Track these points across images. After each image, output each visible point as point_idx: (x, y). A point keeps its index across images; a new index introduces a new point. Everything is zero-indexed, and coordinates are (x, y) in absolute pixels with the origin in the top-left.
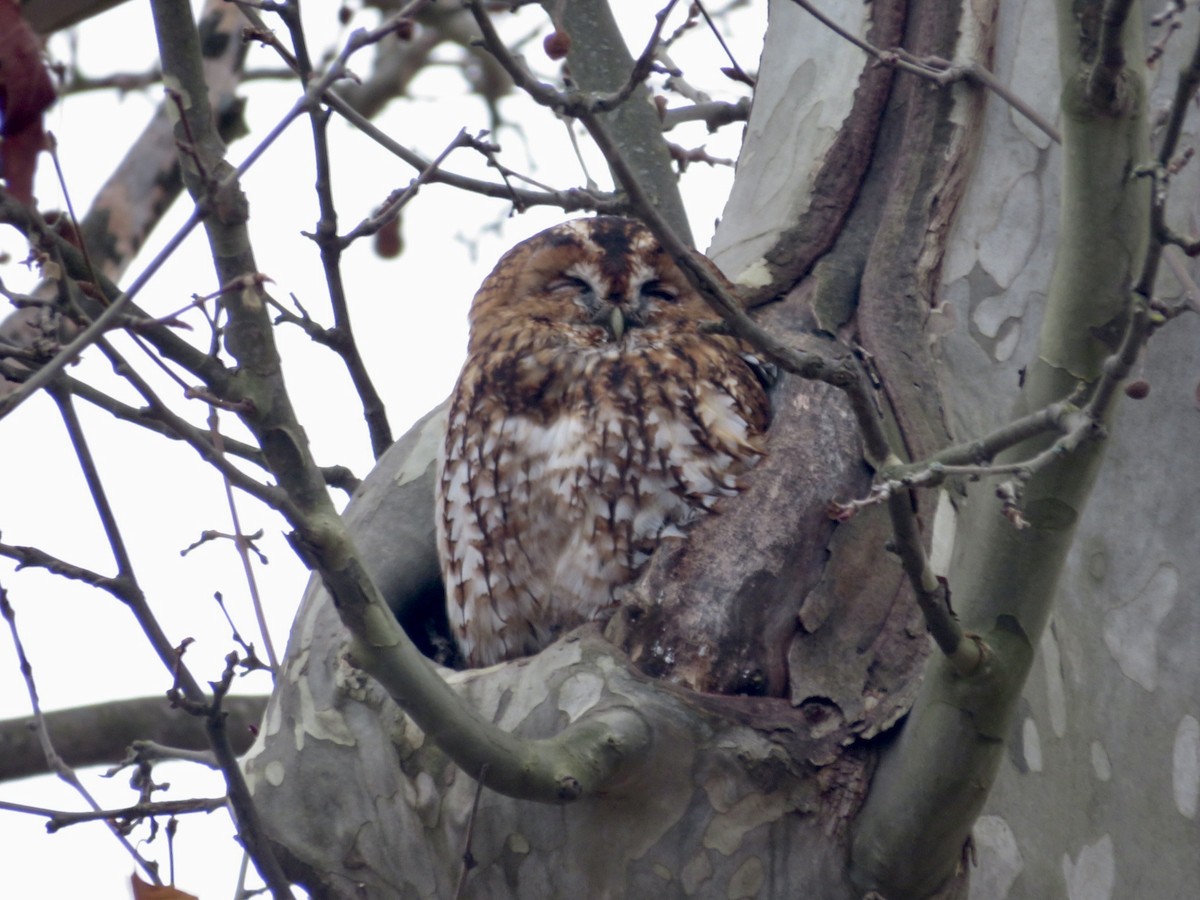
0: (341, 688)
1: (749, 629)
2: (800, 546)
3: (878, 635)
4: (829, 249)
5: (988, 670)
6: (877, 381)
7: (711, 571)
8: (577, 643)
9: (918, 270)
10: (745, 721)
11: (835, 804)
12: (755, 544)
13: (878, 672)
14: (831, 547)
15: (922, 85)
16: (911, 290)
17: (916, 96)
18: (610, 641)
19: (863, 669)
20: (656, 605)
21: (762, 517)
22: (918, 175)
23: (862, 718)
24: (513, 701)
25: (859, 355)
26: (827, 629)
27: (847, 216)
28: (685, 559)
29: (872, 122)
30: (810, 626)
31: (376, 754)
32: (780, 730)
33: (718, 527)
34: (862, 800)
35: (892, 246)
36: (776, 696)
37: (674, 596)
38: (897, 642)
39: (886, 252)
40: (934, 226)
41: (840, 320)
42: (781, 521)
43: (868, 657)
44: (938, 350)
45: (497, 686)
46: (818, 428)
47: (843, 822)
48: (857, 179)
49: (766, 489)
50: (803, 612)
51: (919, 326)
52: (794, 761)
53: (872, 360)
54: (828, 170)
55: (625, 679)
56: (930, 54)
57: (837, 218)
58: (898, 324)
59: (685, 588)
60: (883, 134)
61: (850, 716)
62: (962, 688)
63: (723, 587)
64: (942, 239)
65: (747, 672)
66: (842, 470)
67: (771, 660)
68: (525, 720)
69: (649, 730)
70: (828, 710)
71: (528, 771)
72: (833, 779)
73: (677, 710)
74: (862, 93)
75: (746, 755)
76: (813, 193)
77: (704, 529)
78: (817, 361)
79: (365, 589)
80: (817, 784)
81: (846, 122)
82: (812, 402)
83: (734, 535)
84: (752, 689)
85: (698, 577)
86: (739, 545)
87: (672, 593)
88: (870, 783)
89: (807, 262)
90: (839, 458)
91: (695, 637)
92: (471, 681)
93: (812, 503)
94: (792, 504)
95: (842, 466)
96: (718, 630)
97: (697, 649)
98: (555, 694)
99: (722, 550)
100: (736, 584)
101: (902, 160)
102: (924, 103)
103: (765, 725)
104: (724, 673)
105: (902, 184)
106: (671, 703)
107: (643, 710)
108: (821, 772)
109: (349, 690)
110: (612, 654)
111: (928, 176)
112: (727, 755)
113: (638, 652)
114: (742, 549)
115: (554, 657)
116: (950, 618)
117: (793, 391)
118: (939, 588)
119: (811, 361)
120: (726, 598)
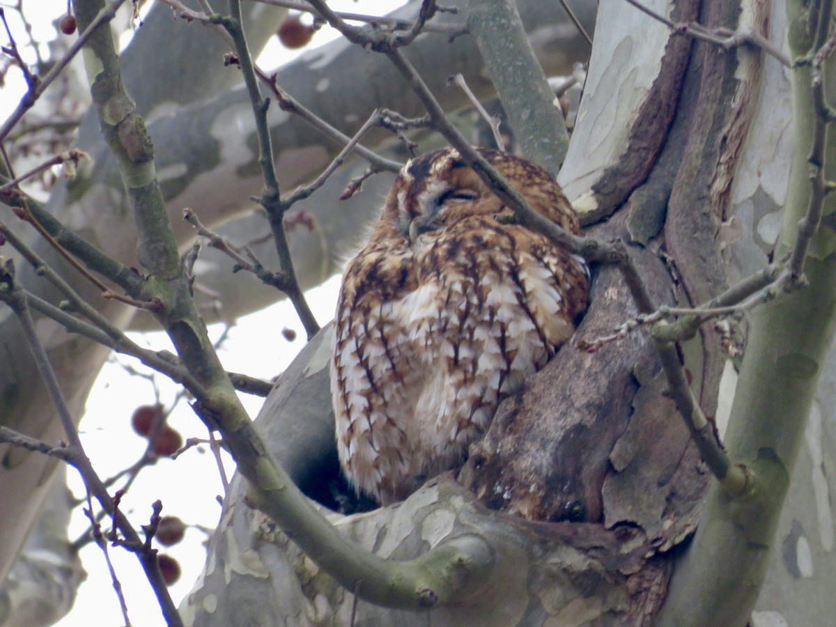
0: (257, 533)
1: (570, 470)
2: (609, 403)
3: (675, 472)
4: (644, 181)
5: (753, 491)
6: (676, 278)
7: (538, 425)
8: (436, 487)
9: (712, 193)
10: (568, 542)
11: (641, 604)
12: (573, 404)
13: (674, 501)
14: (634, 404)
15: (713, 51)
16: (706, 209)
17: (708, 59)
18: (462, 484)
19: (663, 498)
20: (495, 454)
21: (578, 382)
22: (712, 120)
23: (660, 535)
24: (388, 535)
25: (664, 260)
26: (633, 468)
27: (658, 155)
28: (518, 417)
29: (676, 82)
30: (619, 467)
31: (284, 583)
32: (596, 548)
33: (544, 391)
34: (662, 600)
35: (691, 176)
36: (593, 521)
37: (509, 446)
38: (689, 477)
39: (687, 180)
40: (724, 158)
41: (651, 234)
42: (593, 385)
43: (666, 490)
44: (729, 255)
45: (375, 524)
46: (623, 313)
47: (648, 618)
48: (665, 127)
49: (582, 361)
50: (613, 455)
51: (712, 237)
52: (608, 572)
53: (673, 262)
54: (642, 120)
55: (471, 513)
56: (719, 26)
57: (650, 157)
58: (696, 235)
59: (518, 440)
60: (686, 91)
61: (651, 535)
62: (734, 506)
63: (548, 438)
64: (731, 168)
65: (568, 503)
66: (643, 344)
67: (588, 493)
68: (397, 549)
69: (492, 551)
70: (635, 531)
71: (393, 585)
72: (640, 584)
73: (513, 535)
74: (668, 59)
75: (569, 568)
76: (630, 138)
77: (533, 394)
78: (593, 244)
79: (255, 445)
80: (627, 588)
81: (655, 82)
82: (619, 293)
83: (556, 397)
84: (574, 516)
85: (529, 430)
86: (560, 405)
87: (508, 444)
88: (668, 586)
89: (626, 191)
90: (640, 335)
91: (526, 478)
92: (355, 522)
93: (619, 370)
94: (602, 371)
95: (643, 342)
96: (544, 471)
97: (528, 487)
98: (419, 528)
99: (546, 409)
100: (559, 435)
101: (699, 110)
102: (715, 65)
103: (585, 544)
104: (551, 505)
105: (699, 128)
106: (508, 529)
107: (487, 536)
108: (629, 579)
109: (262, 535)
110: (462, 493)
111: (719, 121)
112: (554, 569)
113: (482, 492)
114: (563, 408)
115: (418, 499)
116: (720, 451)
117: (604, 286)
118: (706, 426)
119: (588, 244)
120: (550, 447)
